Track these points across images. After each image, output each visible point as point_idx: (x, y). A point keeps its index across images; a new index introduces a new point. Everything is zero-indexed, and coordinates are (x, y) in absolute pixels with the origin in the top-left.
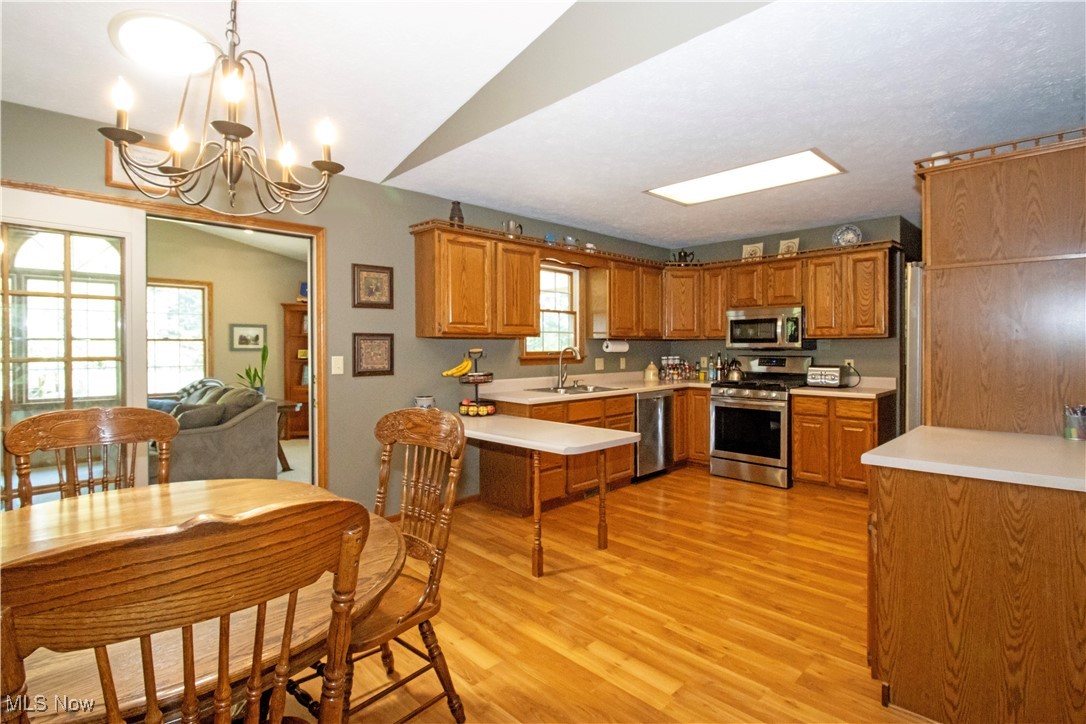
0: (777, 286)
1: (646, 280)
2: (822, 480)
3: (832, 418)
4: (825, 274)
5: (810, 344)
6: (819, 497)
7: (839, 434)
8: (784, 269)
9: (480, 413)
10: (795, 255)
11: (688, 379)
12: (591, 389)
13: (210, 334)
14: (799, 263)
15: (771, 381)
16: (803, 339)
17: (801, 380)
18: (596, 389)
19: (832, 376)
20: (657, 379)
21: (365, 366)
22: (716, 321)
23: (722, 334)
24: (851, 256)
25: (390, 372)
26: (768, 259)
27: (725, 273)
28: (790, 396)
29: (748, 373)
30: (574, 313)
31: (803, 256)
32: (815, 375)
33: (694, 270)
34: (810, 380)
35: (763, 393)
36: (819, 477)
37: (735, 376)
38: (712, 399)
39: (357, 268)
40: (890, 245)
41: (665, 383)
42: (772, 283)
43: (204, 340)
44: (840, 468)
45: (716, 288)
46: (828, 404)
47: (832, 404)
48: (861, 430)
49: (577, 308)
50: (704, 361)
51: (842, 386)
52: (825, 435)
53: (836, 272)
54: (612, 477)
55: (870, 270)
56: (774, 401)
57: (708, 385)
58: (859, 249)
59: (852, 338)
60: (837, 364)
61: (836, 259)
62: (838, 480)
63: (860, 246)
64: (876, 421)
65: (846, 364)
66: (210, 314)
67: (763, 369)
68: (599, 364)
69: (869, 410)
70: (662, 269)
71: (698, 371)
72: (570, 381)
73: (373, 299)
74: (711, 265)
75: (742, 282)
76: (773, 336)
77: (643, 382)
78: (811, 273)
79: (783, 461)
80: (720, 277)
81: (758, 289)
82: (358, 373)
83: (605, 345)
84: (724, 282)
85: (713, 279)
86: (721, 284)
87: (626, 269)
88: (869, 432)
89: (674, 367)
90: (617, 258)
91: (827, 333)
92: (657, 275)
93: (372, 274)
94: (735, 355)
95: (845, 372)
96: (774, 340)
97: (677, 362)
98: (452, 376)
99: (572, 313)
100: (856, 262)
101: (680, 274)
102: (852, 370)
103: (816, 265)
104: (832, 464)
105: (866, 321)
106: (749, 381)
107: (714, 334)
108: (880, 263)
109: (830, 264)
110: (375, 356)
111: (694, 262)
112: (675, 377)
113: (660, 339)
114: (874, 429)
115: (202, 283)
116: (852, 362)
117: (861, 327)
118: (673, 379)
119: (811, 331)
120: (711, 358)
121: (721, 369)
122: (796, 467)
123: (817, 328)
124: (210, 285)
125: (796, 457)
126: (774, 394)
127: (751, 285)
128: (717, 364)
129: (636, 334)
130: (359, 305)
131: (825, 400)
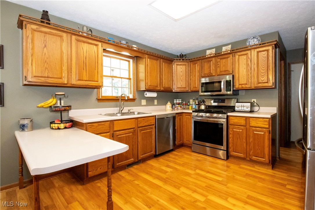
0: (221, 66)
1: (164, 66)
2: (243, 157)
3: (248, 126)
4: (243, 59)
5: (236, 93)
6: (242, 166)
7: (251, 135)
8: (224, 58)
9: (60, 127)
10: (229, 52)
11: (184, 109)
12: (136, 113)
14: (231, 55)
15: (219, 110)
16: (233, 90)
17: (232, 109)
18: (139, 113)
19: (247, 106)
20: (171, 108)
22: (195, 84)
23: (198, 89)
24: (255, 50)
26: (217, 55)
27: (199, 62)
28: (228, 116)
29: (209, 106)
30: (131, 79)
31: (233, 52)
32: (238, 106)
33: (187, 62)
34: (236, 109)
35: (215, 115)
36: (241, 155)
37: (203, 107)
38: (193, 118)
40: (275, 43)
41: (175, 111)
42: (219, 66)
44: (252, 151)
45: (195, 69)
46: (246, 120)
47: (247, 120)
48: (263, 133)
49: (131, 77)
50: (191, 101)
51: (251, 111)
52: (245, 135)
53: (248, 58)
54: (141, 156)
55: (266, 55)
56: (221, 118)
57: (191, 111)
58: (260, 46)
59: (257, 89)
60: (249, 101)
61: (249, 52)
62: (251, 157)
63: (260, 44)
64: (271, 129)
65: (253, 101)
67: (216, 104)
68: (144, 102)
69: (267, 123)
70: (172, 61)
71: (189, 105)
72: (125, 110)
74: (193, 60)
75: (206, 66)
76: (220, 89)
77: (166, 110)
78: (237, 59)
79: (224, 147)
80: (197, 65)
81: (213, 68)
83: (145, 93)
84: (199, 66)
85: (194, 65)
86: (197, 67)
87: (154, 59)
88: (267, 134)
89: (179, 104)
90: (149, 53)
91: (245, 87)
92: (170, 64)
94: (203, 98)
95: (252, 105)
96: (220, 91)
97: (180, 102)
98: (42, 107)
99: (130, 79)
100: (258, 52)
101: (180, 63)
102: (255, 104)
103: (239, 56)
104: (248, 150)
105: (263, 80)
106: (209, 109)
107: (194, 89)
108: (270, 52)
109: (246, 54)
111: (186, 59)
112: (179, 108)
113: (171, 92)
114: (270, 133)
116: (255, 100)
117: (261, 83)
118: (178, 109)
119: (237, 86)
120: (194, 100)
121: (198, 105)
122: (231, 150)
123: (239, 84)
125: (230, 145)
126: (220, 115)
127: (210, 66)
128: (196, 102)
129: (159, 89)
131: (244, 118)
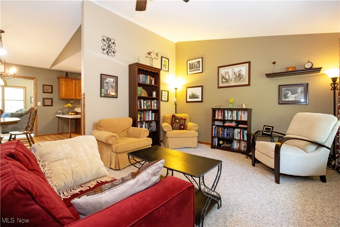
13: (26, 99)
21: (46, 104)
25: (52, 105)
39: (44, 85)
43: (24, 100)
66: (25, 94)
73: (47, 91)
82: (44, 105)
93: (47, 87)
110: (48, 102)
115: (23, 87)
124: (25, 87)
130: (44, 92)
